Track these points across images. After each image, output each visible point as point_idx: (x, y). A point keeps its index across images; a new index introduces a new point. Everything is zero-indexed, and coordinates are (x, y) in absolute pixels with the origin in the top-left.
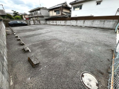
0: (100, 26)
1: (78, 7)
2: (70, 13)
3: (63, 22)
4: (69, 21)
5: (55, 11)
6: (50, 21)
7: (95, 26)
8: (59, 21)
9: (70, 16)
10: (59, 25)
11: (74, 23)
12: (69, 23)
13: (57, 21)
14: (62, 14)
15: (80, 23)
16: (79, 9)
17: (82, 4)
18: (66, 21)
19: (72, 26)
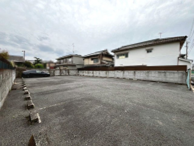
0: (160, 79)
1: (123, 55)
2: (113, 62)
3: (103, 73)
4: (111, 72)
5: (92, 59)
6: (84, 71)
7: (153, 79)
8: (98, 72)
9: (113, 65)
10: (97, 77)
11: (119, 74)
12: (111, 74)
13: (95, 72)
14: (102, 63)
15: (129, 74)
16: (124, 57)
17: (127, 52)
18: (107, 72)
19: (117, 78)
